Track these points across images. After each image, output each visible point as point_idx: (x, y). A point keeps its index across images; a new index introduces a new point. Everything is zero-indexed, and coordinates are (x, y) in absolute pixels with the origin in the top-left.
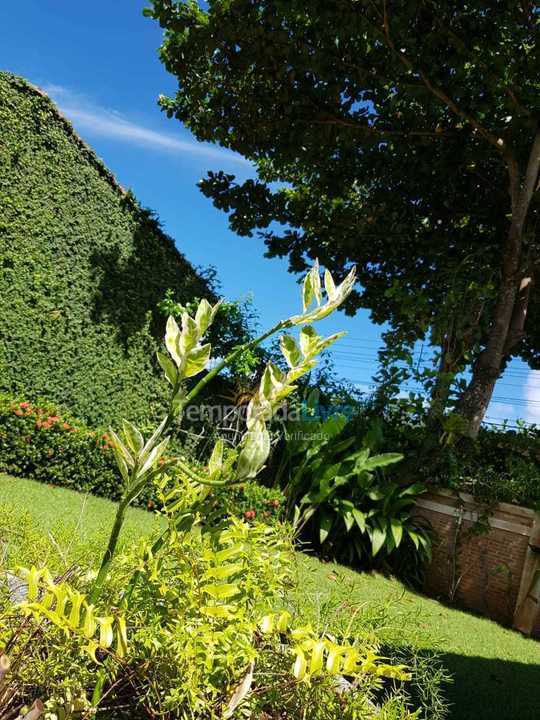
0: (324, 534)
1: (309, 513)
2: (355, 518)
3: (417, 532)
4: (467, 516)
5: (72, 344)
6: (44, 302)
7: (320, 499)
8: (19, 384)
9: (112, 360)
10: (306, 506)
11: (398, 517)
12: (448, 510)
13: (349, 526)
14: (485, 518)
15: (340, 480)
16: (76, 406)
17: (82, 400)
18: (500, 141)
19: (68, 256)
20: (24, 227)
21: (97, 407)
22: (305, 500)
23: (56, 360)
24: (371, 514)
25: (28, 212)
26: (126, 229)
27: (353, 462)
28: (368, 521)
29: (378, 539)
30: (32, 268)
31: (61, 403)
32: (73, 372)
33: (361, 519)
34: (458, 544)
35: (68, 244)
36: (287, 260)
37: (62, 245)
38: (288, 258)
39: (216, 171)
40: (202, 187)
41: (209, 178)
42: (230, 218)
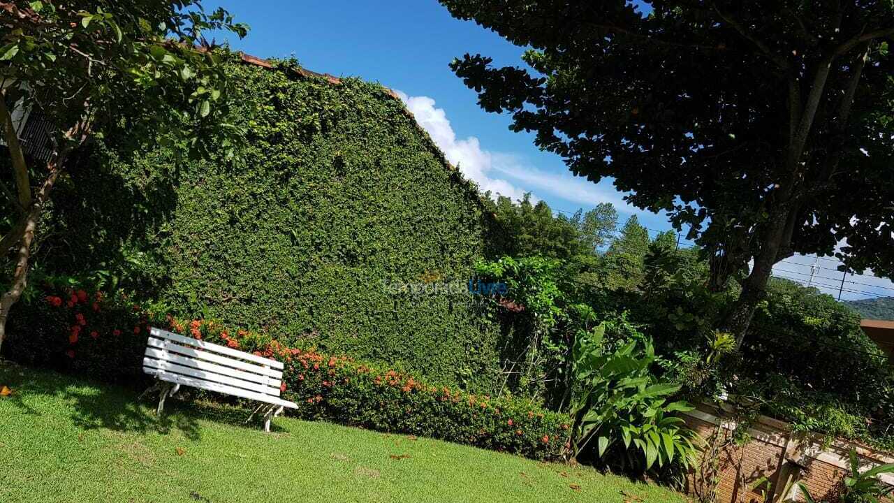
1: (589, 428)
4: (727, 426)
7: (602, 420)
8: (378, 350)
9: (440, 317)
10: (587, 423)
13: (627, 444)
16: (415, 360)
17: (420, 355)
19: (411, 235)
20: (382, 218)
21: (429, 359)
22: (587, 418)
23: (402, 325)
25: (386, 205)
26: (452, 201)
29: (651, 453)
30: (388, 251)
31: (404, 359)
32: (413, 333)
35: (412, 225)
36: (534, 133)
37: (407, 226)
38: (537, 132)
39: (473, 54)
40: (454, 67)
41: (463, 60)
42: (480, 96)
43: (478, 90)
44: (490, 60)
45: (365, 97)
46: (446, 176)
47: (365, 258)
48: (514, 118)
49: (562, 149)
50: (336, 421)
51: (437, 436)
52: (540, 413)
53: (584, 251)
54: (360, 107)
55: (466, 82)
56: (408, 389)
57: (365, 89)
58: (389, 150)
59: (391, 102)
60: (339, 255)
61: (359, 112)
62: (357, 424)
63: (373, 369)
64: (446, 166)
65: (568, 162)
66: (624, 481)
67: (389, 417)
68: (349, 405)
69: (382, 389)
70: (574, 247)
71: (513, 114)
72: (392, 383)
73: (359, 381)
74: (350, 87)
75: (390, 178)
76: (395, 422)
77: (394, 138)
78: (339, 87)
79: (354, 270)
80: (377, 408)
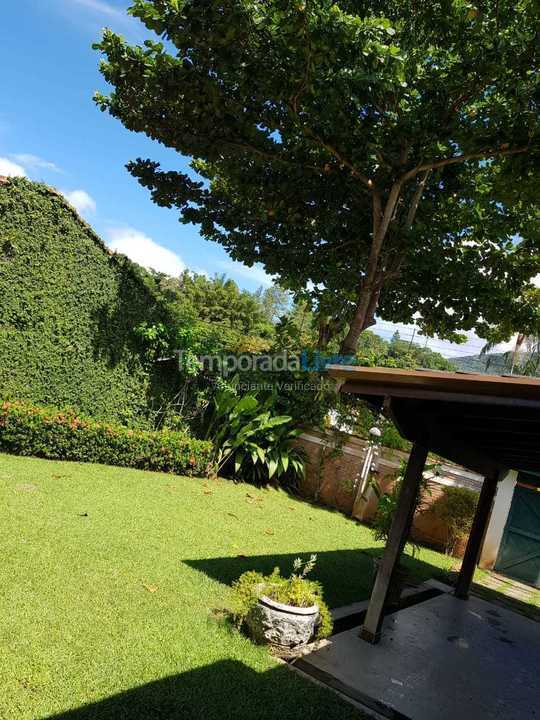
0: (238, 466)
1: (228, 451)
2: (259, 454)
3: (297, 459)
4: (329, 445)
5: (80, 365)
6: (63, 340)
7: (236, 445)
9: (104, 371)
10: (227, 448)
11: (285, 451)
12: (317, 440)
13: (255, 460)
14: (340, 447)
15: (251, 433)
17: (86, 400)
18: (370, 182)
19: (76, 305)
20: (49, 292)
21: (95, 403)
22: (226, 444)
23: (70, 377)
24: (269, 450)
25: (52, 281)
26: (112, 279)
27: (259, 422)
28: (266, 455)
29: (273, 467)
30: (55, 319)
31: (73, 404)
32: (81, 383)
33: (261, 453)
34: (322, 463)
35: (77, 297)
36: (199, 226)
37: (72, 299)
38: (200, 225)
39: (144, 159)
40: (129, 167)
41: (137, 163)
42: (152, 193)
43: (151, 188)
44: (158, 165)
45: (31, 193)
46: (106, 259)
47: (34, 324)
48: (182, 213)
49: (222, 239)
50: (11, 452)
51: (101, 461)
52: (189, 442)
53: (263, 320)
54: (26, 201)
55: (140, 181)
56: (73, 426)
57: (30, 187)
58: (54, 237)
59: (55, 198)
60: (10, 321)
61: (25, 206)
62: (31, 454)
63: (43, 412)
64: (105, 251)
65: (228, 250)
66: (251, 488)
67: (58, 448)
68: (20, 440)
69: (49, 427)
70: (256, 316)
71: (180, 210)
72: (60, 422)
73: (29, 421)
74: (16, 185)
75: (56, 260)
76: (64, 453)
77: (58, 228)
78: (7, 185)
79: (25, 333)
80: (47, 441)
